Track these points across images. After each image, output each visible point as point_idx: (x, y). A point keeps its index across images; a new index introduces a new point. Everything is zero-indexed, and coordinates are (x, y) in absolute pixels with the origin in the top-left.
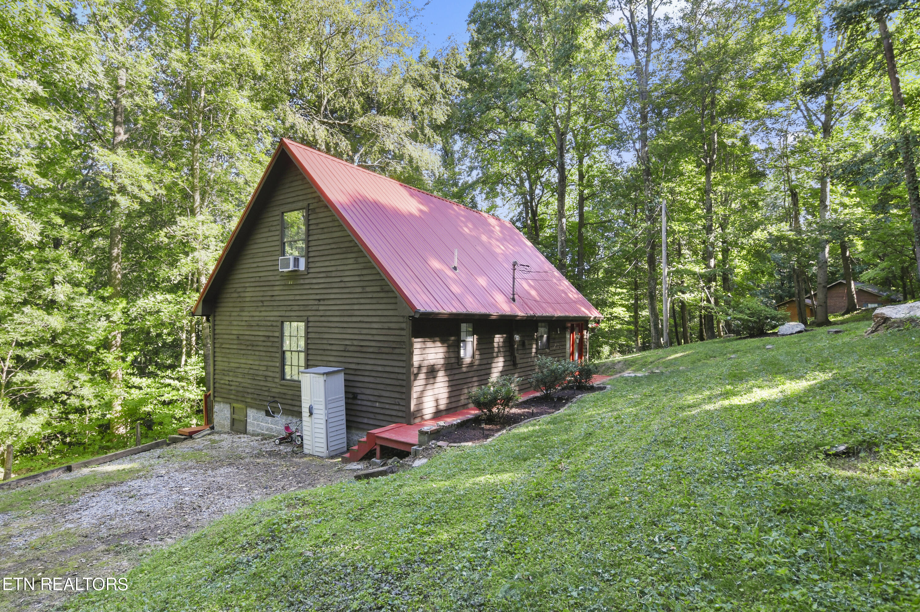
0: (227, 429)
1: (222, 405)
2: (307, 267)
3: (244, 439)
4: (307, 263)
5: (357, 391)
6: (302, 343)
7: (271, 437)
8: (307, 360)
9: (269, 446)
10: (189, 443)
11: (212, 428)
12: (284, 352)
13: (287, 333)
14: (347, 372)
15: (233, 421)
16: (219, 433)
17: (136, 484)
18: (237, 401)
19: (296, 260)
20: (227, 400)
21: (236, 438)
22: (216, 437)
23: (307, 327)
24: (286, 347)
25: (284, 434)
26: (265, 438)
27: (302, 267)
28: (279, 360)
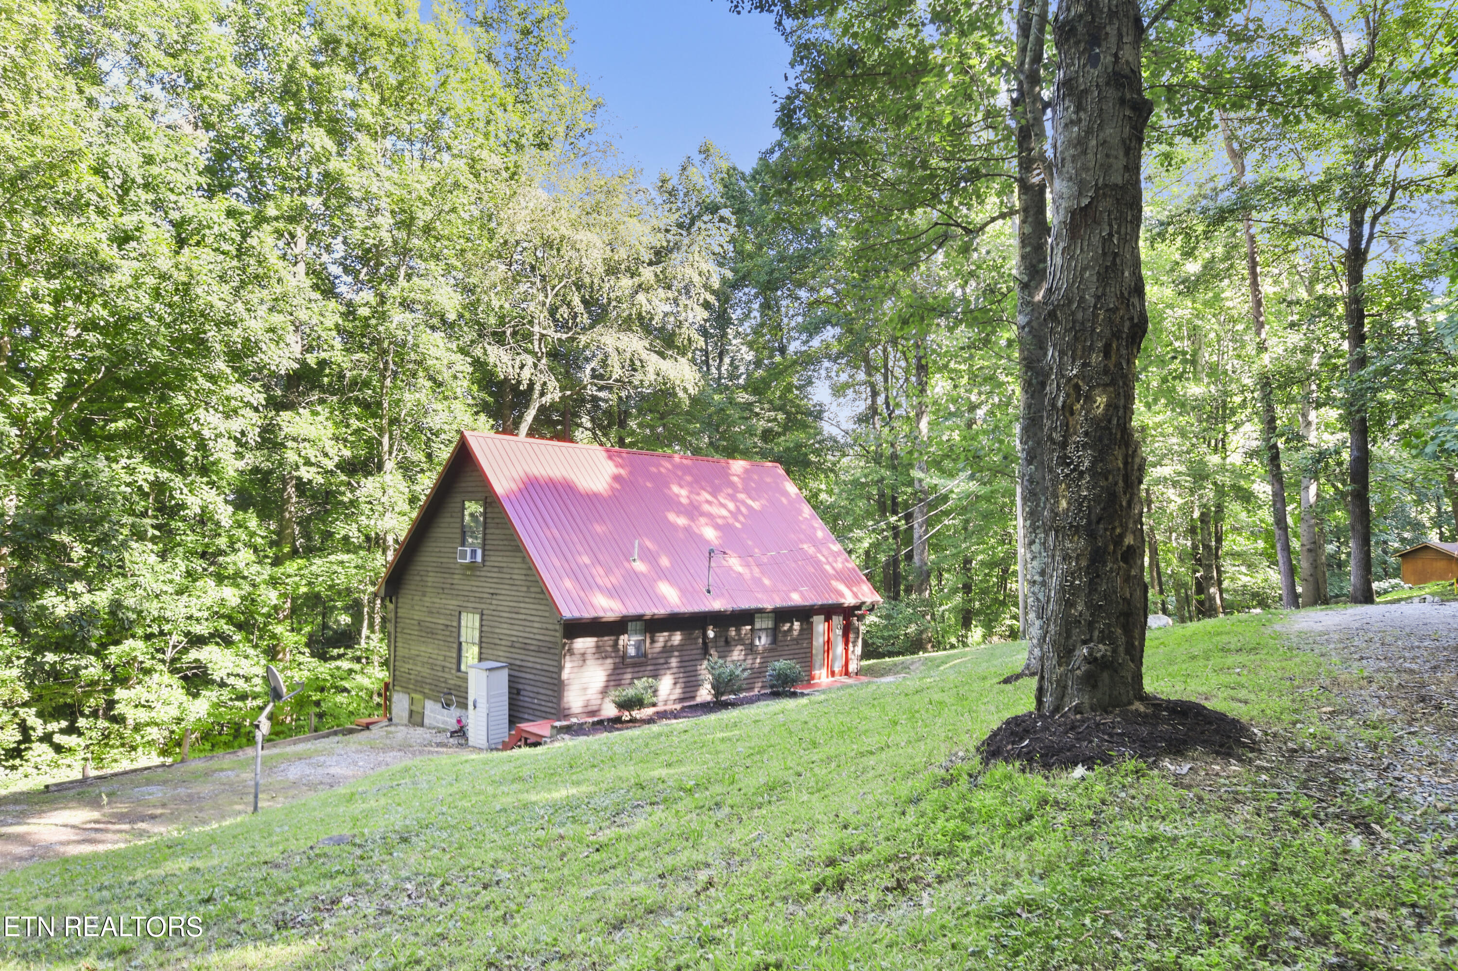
0: (405, 721)
1: (401, 695)
2: (484, 560)
3: (420, 730)
4: (484, 555)
5: (520, 686)
6: (477, 634)
7: (445, 731)
8: (480, 653)
9: (441, 738)
10: (366, 733)
11: (390, 720)
12: (460, 644)
13: (463, 623)
14: (511, 667)
15: (411, 712)
16: (396, 725)
17: (322, 759)
18: (415, 691)
19: (474, 552)
20: (406, 690)
21: (411, 730)
22: (392, 729)
23: (481, 620)
24: (463, 639)
25: (456, 727)
26: (440, 731)
27: (479, 559)
28: (455, 651)
